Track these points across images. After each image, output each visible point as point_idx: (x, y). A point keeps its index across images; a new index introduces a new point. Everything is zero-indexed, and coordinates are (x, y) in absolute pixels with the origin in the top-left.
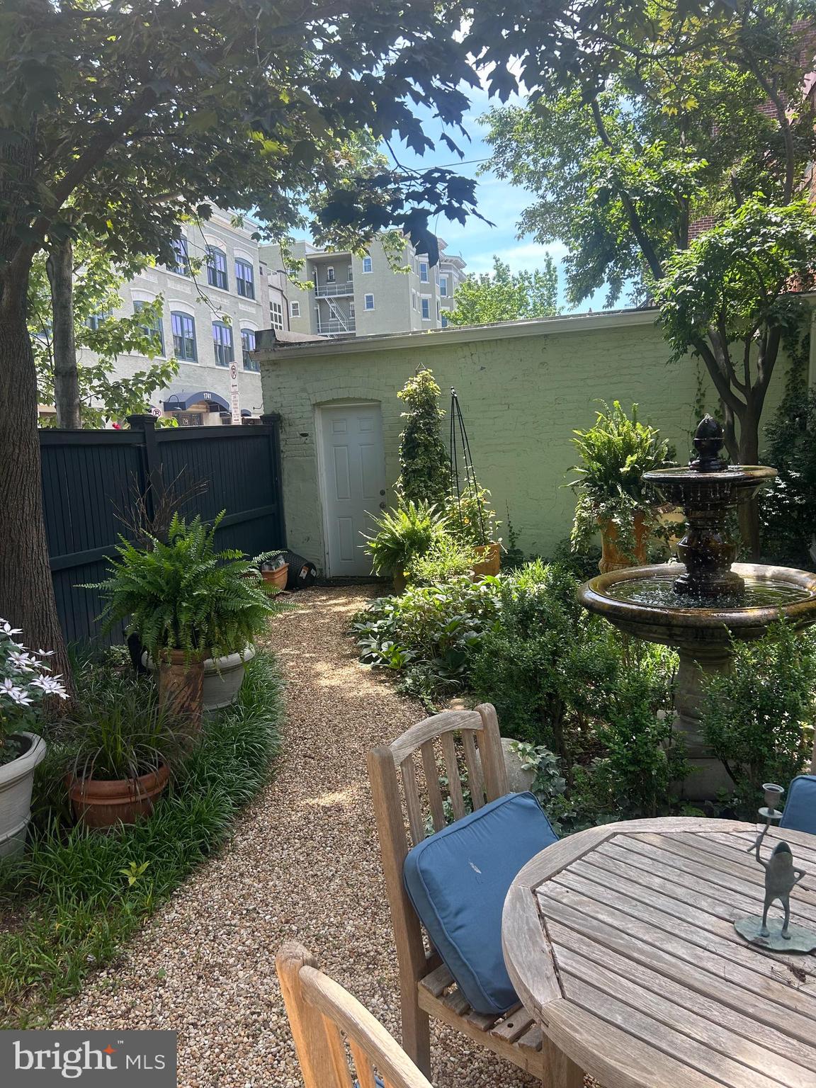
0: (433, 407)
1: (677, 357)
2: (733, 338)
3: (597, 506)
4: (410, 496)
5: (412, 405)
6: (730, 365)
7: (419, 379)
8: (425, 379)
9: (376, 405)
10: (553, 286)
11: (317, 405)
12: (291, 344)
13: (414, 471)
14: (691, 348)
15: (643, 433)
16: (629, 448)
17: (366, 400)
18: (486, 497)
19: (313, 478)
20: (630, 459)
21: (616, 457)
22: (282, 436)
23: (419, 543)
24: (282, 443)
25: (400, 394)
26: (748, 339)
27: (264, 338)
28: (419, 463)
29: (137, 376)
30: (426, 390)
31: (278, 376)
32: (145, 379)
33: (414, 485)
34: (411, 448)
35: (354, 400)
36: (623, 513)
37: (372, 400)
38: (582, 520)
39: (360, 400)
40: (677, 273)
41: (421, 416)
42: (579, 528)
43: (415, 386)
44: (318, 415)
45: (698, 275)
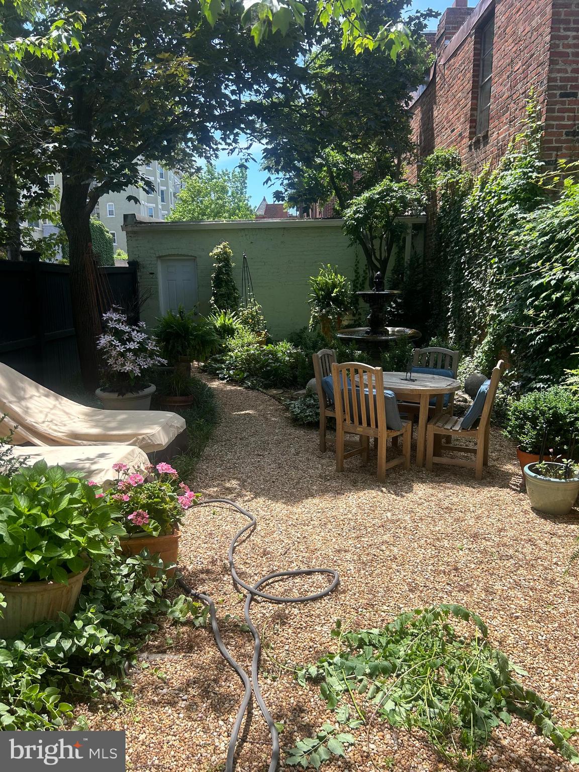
0: (229, 262)
1: (351, 245)
2: (376, 237)
3: (321, 311)
4: (220, 307)
5: (219, 260)
6: (374, 250)
7: (221, 246)
8: (225, 247)
9: (194, 259)
10: (244, 181)
11: (160, 257)
12: (145, 223)
13: (220, 295)
14: (358, 242)
15: (340, 279)
16: (334, 286)
17: (188, 256)
18: (259, 308)
19: (157, 298)
20: (336, 290)
21: (329, 289)
22: (139, 274)
23: (228, 331)
24: (139, 278)
25: (211, 254)
26: (381, 238)
27: (129, 219)
28: (223, 290)
29: (51, 235)
30: (225, 253)
31: (137, 240)
32: (55, 237)
33: (221, 302)
34: (218, 282)
35: (181, 255)
36: (333, 314)
37: (191, 256)
38: (314, 317)
39: (184, 255)
40: (354, 208)
41: (223, 266)
42: (313, 321)
43: (220, 250)
44: (159, 263)
45: (364, 210)
